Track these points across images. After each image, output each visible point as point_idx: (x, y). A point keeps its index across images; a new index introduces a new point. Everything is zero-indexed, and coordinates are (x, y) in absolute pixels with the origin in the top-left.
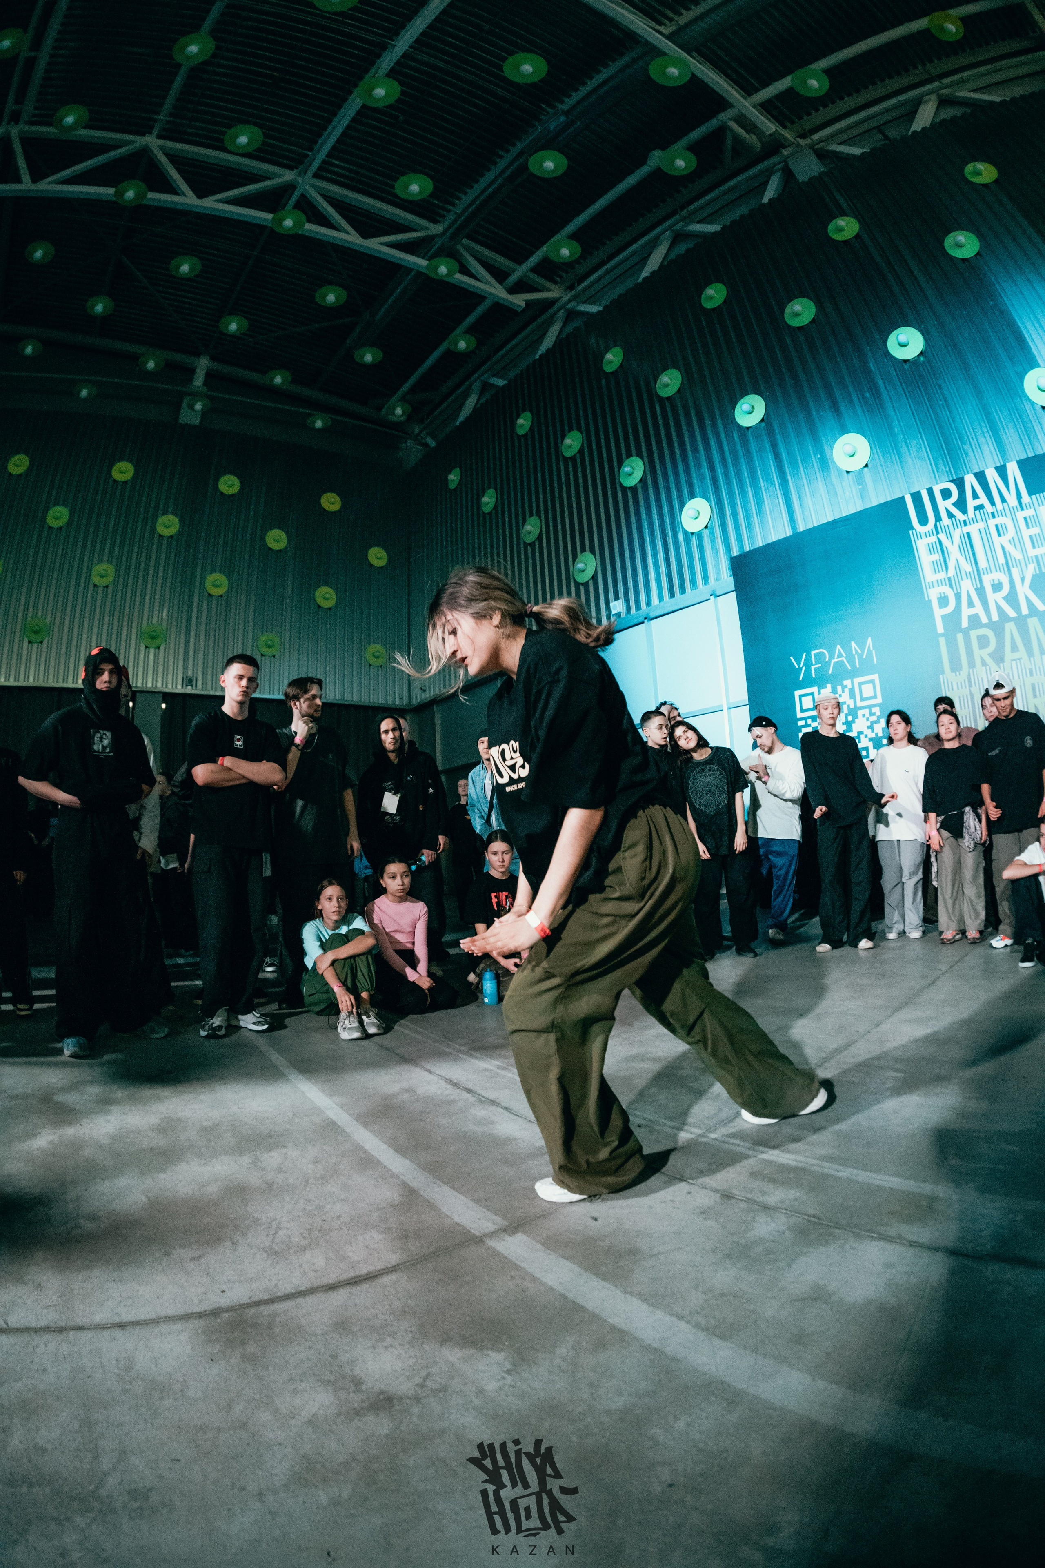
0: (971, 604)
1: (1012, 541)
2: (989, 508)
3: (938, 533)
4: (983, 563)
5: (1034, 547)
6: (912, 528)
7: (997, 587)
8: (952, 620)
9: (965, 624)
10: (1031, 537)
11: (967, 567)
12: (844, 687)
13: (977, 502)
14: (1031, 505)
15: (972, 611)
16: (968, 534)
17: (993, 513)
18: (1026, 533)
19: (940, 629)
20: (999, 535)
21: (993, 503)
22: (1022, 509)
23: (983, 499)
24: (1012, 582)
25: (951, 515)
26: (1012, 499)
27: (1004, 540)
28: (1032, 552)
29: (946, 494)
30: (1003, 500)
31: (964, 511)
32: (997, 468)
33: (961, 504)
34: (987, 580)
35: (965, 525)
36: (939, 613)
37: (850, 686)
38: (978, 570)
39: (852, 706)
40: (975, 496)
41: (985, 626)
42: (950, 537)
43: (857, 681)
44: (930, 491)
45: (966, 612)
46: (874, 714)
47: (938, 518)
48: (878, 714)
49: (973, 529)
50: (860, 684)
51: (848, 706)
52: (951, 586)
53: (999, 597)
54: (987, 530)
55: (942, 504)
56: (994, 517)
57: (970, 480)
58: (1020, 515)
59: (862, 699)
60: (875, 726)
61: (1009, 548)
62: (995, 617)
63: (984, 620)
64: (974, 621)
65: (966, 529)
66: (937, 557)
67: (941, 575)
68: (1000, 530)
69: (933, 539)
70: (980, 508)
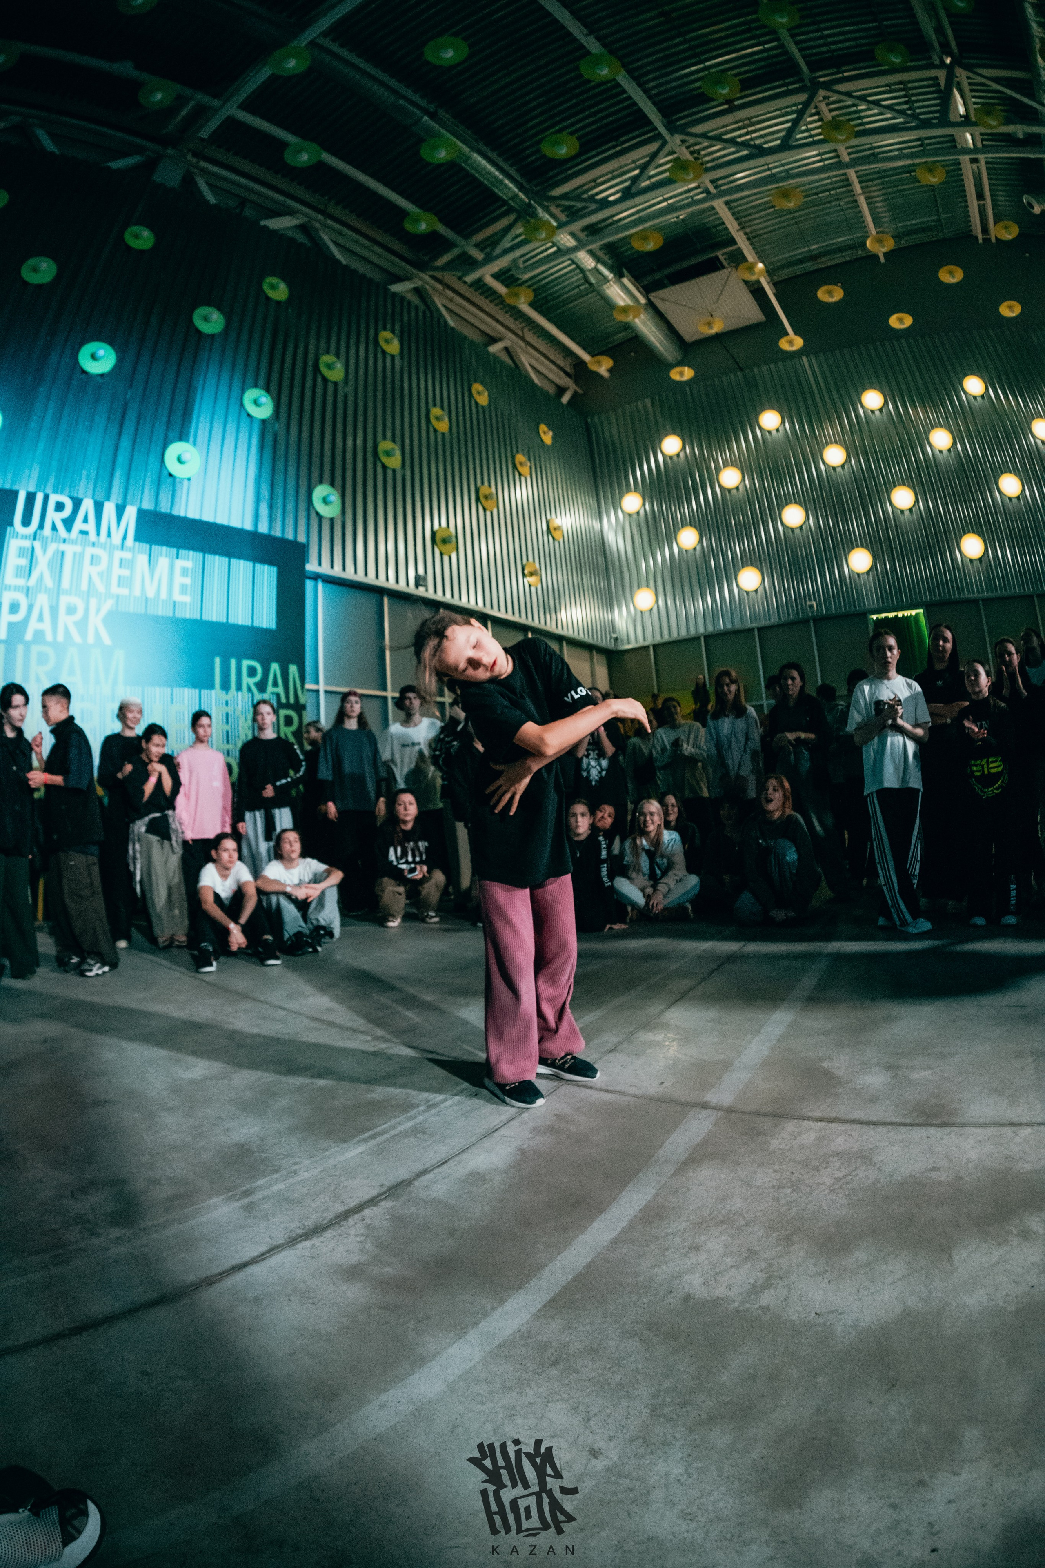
0: (40, 620)
1: (101, 575)
2: (92, 536)
3: (34, 539)
4: (65, 584)
5: (119, 586)
6: (12, 524)
7: (71, 610)
8: (17, 629)
10: (120, 577)
11: (48, 582)
13: (85, 527)
14: (132, 550)
15: (39, 626)
16: (63, 552)
18: (117, 571)
20: (91, 564)
21: (98, 533)
22: (122, 549)
23: (91, 526)
24: (86, 610)
25: (54, 528)
26: (117, 538)
27: (94, 570)
28: (115, 590)
29: (60, 507)
30: (109, 535)
31: (69, 529)
33: (69, 523)
34: (64, 601)
35: (64, 541)
38: (59, 590)
40: (86, 520)
41: (48, 644)
42: (45, 549)
44: (46, 498)
45: (33, 625)
47: (41, 526)
49: (68, 548)
52: (27, 595)
53: (70, 620)
54: (82, 555)
55: (51, 514)
56: (94, 545)
57: (88, 505)
58: (118, 554)
61: (95, 578)
62: (59, 639)
63: (48, 637)
64: (38, 636)
65: (63, 547)
66: (24, 562)
67: (21, 582)
68: (94, 560)
69: (27, 544)
70: (84, 533)
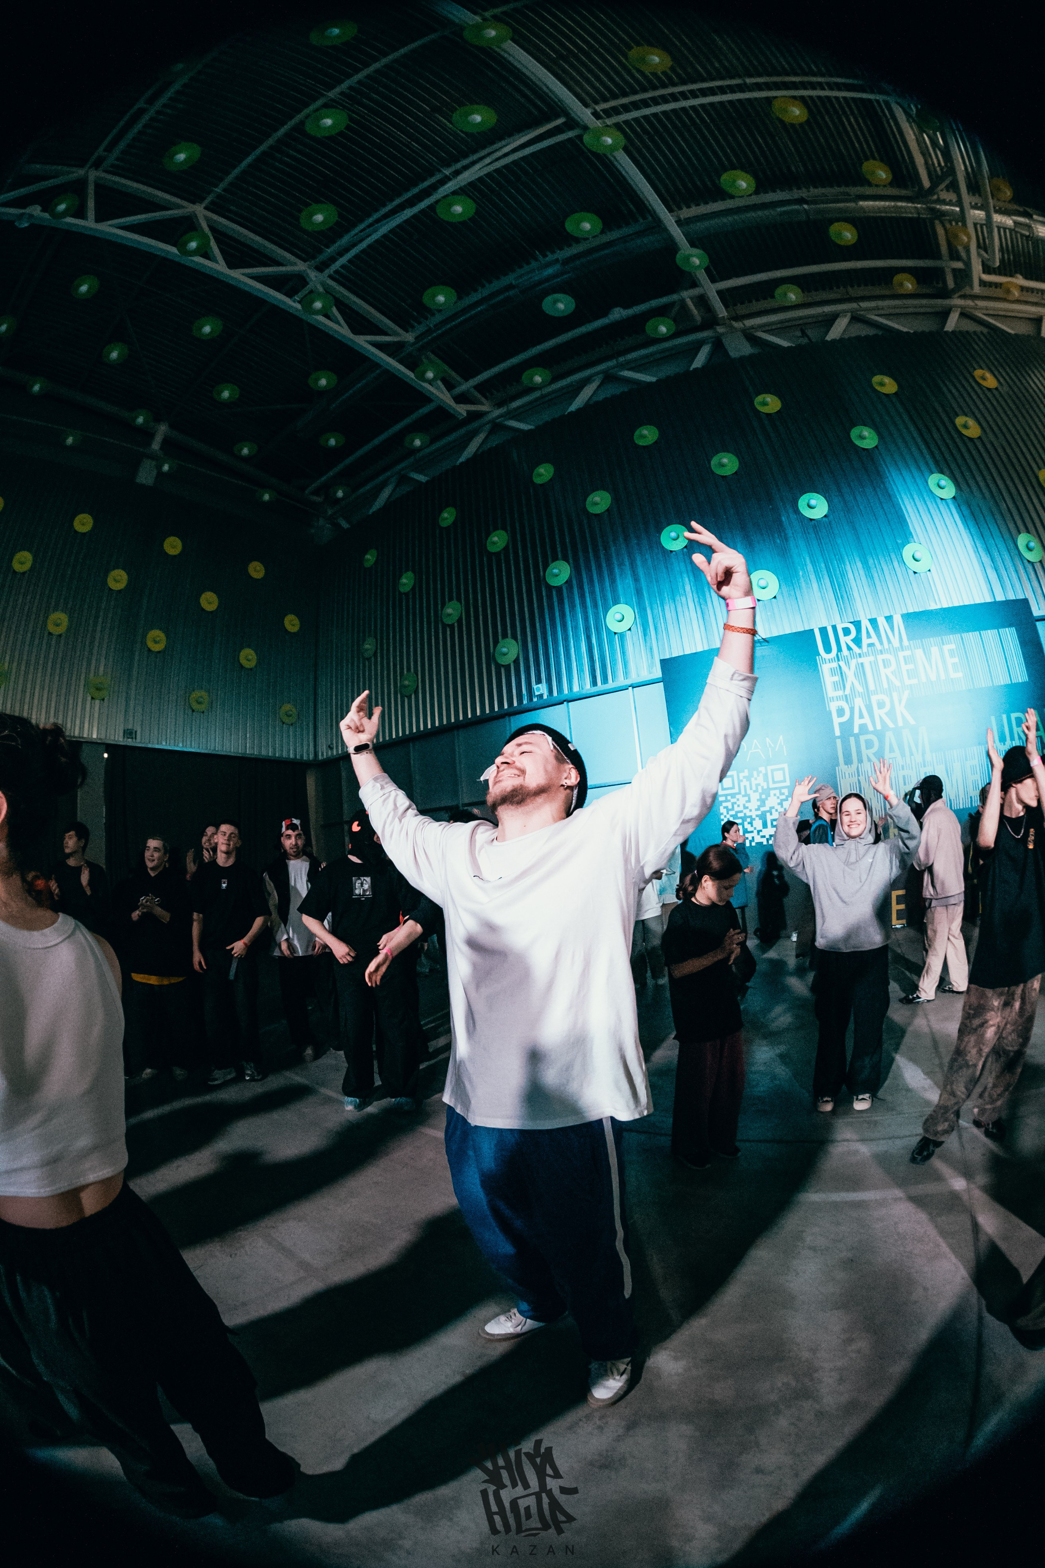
0: (861, 716)
1: (895, 673)
2: (878, 646)
3: (838, 660)
4: (872, 687)
5: (910, 678)
6: (819, 654)
7: (881, 705)
8: (847, 727)
9: (856, 731)
10: (908, 671)
11: (859, 688)
12: (759, 773)
13: (870, 641)
14: (910, 647)
15: (862, 721)
16: (862, 664)
17: (881, 651)
18: (904, 668)
19: (837, 733)
20: (885, 667)
22: (903, 649)
23: (874, 639)
24: (892, 702)
25: (850, 648)
26: (896, 641)
27: (889, 671)
28: (908, 681)
29: (847, 632)
30: (890, 641)
31: (859, 645)
32: (886, 618)
33: (858, 641)
34: (874, 699)
35: (860, 657)
36: (837, 721)
37: (764, 772)
39: (765, 787)
40: (869, 636)
41: (872, 733)
42: (848, 664)
43: (770, 768)
44: (834, 628)
45: (857, 722)
46: (783, 794)
47: (840, 649)
48: (787, 793)
49: (865, 660)
50: (772, 771)
51: (762, 787)
52: (847, 702)
53: (882, 712)
54: (876, 662)
55: (843, 639)
56: (882, 653)
57: (865, 624)
58: (902, 654)
59: (774, 782)
60: (784, 803)
61: (892, 677)
62: (879, 727)
63: (871, 728)
64: (863, 728)
65: (860, 660)
66: (837, 678)
67: (840, 693)
68: (886, 663)
69: (834, 665)
70: (871, 645)
